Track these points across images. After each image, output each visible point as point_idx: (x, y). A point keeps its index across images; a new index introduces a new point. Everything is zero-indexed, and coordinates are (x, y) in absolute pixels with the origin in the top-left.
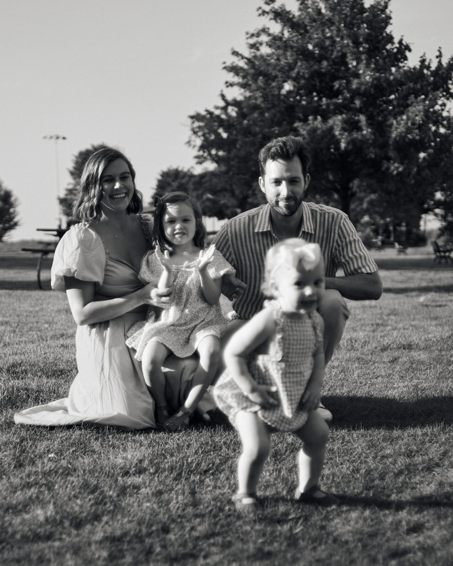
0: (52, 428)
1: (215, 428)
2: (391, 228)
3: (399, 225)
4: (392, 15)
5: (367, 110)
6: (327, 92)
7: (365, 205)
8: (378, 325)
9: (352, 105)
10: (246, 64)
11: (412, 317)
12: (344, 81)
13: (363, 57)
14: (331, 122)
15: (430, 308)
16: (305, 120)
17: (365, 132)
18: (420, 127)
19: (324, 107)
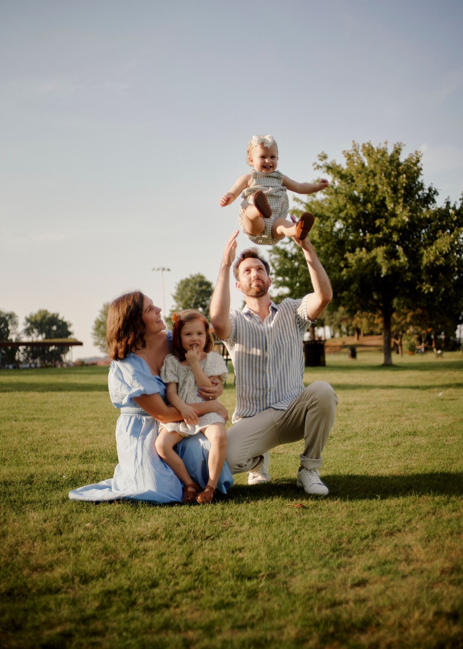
0: (98, 503)
1: (228, 502)
2: (433, 337)
3: (439, 334)
4: (423, 167)
5: (403, 242)
6: (370, 229)
7: (408, 319)
8: (395, 416)
9: (390, 239)
10: (305, 208)
11: (426, 409)
12: (384, 220)
13: (401, 200)
14: (373, 253)
15: (444, 401)
16: (353, 251)
17: (402, 260)
18: (446, 256)
19: (368, 241)
